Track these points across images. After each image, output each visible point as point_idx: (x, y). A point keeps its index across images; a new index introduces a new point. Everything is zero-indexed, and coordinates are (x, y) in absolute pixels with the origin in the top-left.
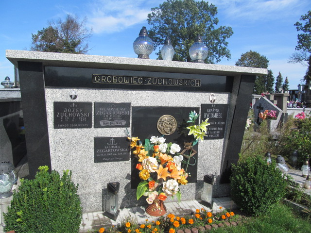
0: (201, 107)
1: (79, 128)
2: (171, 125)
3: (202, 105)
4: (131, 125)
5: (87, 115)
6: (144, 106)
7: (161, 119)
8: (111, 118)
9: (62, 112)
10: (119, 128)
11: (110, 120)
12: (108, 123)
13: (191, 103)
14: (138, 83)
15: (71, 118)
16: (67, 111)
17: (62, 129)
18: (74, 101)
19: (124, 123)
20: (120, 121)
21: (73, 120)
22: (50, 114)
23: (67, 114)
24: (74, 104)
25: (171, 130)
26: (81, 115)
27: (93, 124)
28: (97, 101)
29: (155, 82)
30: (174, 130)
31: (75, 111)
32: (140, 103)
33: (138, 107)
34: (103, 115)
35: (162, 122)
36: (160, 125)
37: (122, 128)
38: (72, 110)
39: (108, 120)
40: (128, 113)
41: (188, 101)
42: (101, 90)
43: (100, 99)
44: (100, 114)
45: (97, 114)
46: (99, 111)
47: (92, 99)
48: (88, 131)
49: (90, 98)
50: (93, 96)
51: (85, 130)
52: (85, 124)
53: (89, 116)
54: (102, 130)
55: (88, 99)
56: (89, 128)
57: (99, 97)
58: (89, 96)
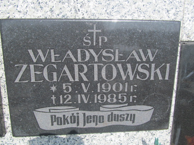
4: (171, 119)
8: (88, 97)
10: (122, 134)
11: (83, 107)
12: (75, 119)
19: (144, 114)
20: (126, 110)
27: (8, 122)
34: (48, 85)
39: (74, 104)
43: (33, 5)
44: (33, 80)
45: (17, 81)
46: (29, 64)
54: (50, 144)
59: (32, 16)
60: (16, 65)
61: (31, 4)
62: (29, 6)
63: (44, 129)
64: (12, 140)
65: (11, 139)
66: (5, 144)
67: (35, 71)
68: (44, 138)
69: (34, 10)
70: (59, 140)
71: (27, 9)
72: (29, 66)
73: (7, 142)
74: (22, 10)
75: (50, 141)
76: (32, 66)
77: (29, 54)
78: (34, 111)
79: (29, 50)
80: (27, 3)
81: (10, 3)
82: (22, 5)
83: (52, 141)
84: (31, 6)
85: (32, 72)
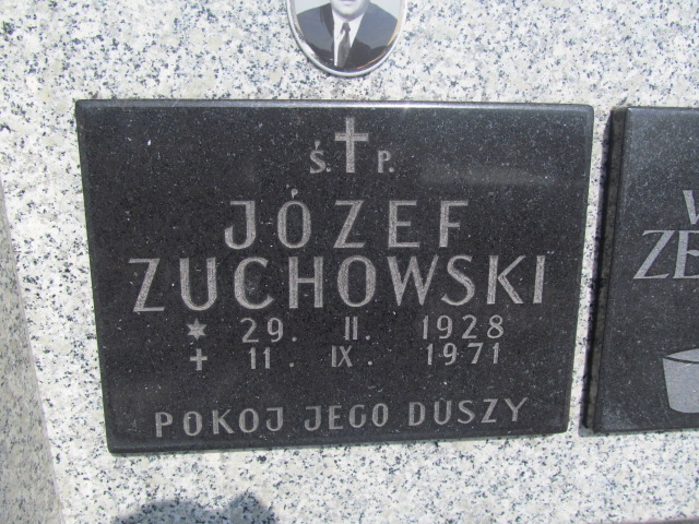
1: (409, 435)
5: (523, 279)
9: (203, 245)
15: (315, 326)
16: (266, 233)
17: (212, 458)
18: (359, 90)
21: (340, 357)
22: (48, 273)
23: (269, 282)
24: (350, 137)
26: (443, 283)
31: (371, 232)
38: (328, 223)
43: (687, 71)
44: (679, 274)
45: (640, 274)
46: (678, 228)
47: (590, 67)
48: (513, 469)
49: (559, 50)
50: (597, 26)
51: (480, 459)
52: (494, 402)
53: (538, 299)
54: (665, 456)
55: (540, 65)
56: (526, 440)
57: (679, 40)
58: (544, 25)
59: (682, 100)
60: (646, 232)
61: (683, 68)
62: (679, 71)
63: (679, 410)
64: (570, 444)
65: (567, 443)
66: (550, 456)
67: (688, 249)
68: (652, 439)
69: (688, 83)
70: (689, 446)
71: (673, 81)
72: (676, 236)
73: (556, 451)
74: (658, 83)
75: (667, 448)
76: (684, 236)
77: (684, 201)
78: (664, 360)
79: (685, 192)
80: (675, 65)
81: (634, 65)
82: (663, 69)
83: (673, 446)
84: (684, 72)
85: (682, 251)
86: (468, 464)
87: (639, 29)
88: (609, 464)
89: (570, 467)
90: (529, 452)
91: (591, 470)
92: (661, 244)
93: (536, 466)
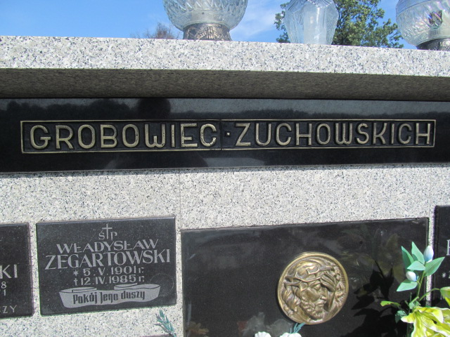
0: (435, 218)
2: (329, 289)
3: (438, 210)
4: (179, 296)
5: (10, 271)
6: (228, 224)
7: (292, 271)
8: (104, 278)
10: (137, 310)
11: (100, 287)
12: (93, 298)
13: (401, 204)
14: (200, 145)
19: (152, 291)
20: (135, 288)
25: (327, 306)
27: (37, 303)
28: (49, 219)
29: (264, 138)
30: (338, 304)
32: (212, 214)
33: (204, 233)
34: (71, 270)
35: (294, 281)
36: (289, 293)
37: (145, 309)
39: (92, 285)
40: (165, 256)
41: (387, 200)
42: (63, 179)
43: (60, 210)
44: (60, 267)
45: (47, 268)
46: (57, 255)
47: (30, 211)
48: (21, 328)
49: (20, 208)
50: (31, 201)
51: (9, 325)
52: (6, 307)
53: (16, 276)
54: (72, 322)
55: (15, 212)
56: (24, 318)
57: (57, 202)
58: (15, 201)
63: (68, 307)
65: (38, 318)
66: (32, 323)
67: (61, 260)
68: (67, 316)
69: (61, 213)
70: (80, 318)
71: (57, 213)
72: (57, 257)
73: (34, 321)
74: (53, 214)
75: (72, 319)
76: (59, 257)
77: (57, 247)
78: (60, 292)
79: (57, 245)
80: (56, 209)
81: (44, 210)
82: (53, 210)
83: (74, 319)
85: (59, 261)
86: (5, 326)
87: (44, 201)
88: (53, 325)
89: (40, 326)
90: (25, 322)
91: (47, 327)
92: (52, 259)
93: (28, 327)
